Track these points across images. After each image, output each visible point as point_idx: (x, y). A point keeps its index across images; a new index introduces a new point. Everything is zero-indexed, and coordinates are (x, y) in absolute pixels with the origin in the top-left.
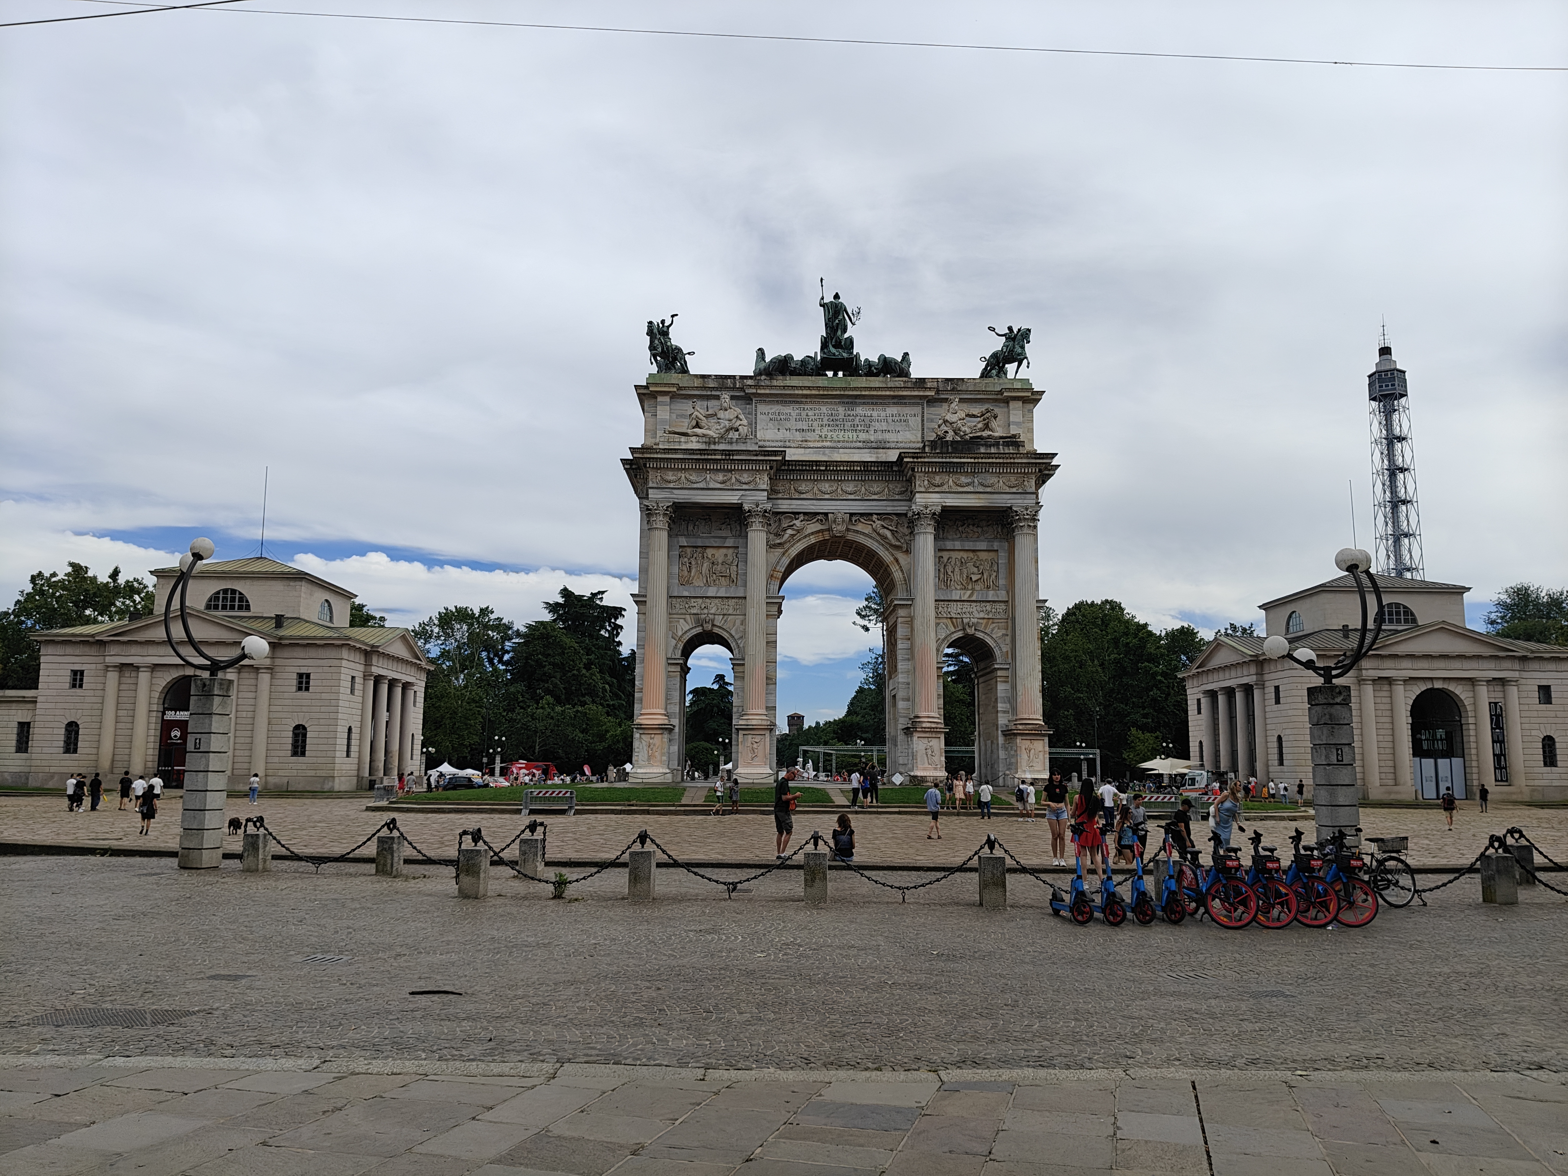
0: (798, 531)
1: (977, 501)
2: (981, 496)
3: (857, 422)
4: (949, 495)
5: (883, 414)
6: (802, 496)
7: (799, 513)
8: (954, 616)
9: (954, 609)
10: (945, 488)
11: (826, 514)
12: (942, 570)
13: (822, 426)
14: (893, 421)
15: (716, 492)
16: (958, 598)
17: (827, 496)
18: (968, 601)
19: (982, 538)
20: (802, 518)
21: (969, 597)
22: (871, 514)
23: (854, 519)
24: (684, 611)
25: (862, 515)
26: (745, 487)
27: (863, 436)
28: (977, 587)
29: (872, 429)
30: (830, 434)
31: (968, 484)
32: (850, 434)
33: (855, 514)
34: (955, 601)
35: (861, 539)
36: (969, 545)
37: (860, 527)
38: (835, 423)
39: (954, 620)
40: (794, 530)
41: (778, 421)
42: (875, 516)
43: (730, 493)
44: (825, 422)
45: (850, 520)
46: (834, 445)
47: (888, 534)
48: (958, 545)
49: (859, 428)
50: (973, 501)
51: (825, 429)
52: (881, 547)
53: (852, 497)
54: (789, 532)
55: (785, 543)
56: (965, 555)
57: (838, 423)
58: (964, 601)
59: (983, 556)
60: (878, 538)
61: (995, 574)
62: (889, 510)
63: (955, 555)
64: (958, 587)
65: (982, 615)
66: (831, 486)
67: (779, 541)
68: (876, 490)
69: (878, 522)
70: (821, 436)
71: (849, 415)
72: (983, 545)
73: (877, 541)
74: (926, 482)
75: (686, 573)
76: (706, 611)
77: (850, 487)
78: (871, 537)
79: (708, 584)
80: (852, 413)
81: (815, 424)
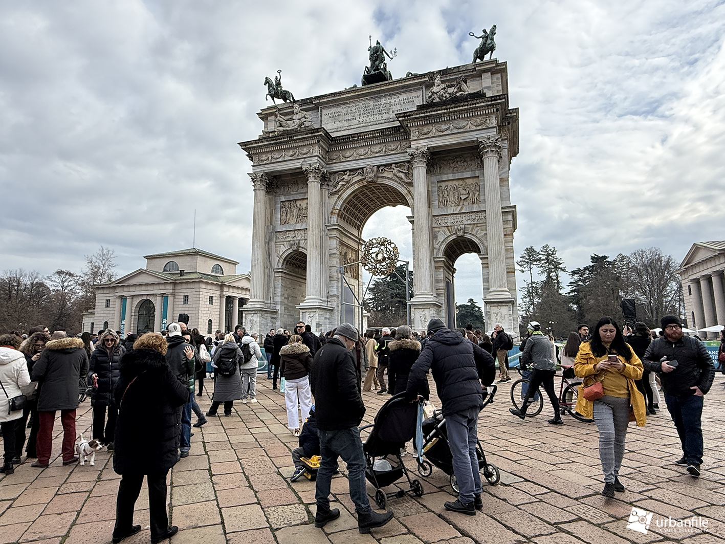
0: (348, 182)
1: (453, 140)
2: (456, 136)
4: (433, 139)
5: (397, 100)
6: (348, 159)
7: (346, 171)
8: (449, 225)
9: (450, 220)
10: (431, 135)
11: (362, 169)
12: (441, 195)
13: (360, 115)
14: (404, 103)
15: (289, 162)
16: (452, 213)
17: (363, 157)
18: (458, 214)
19: (467, 169)
20: (348, 174)
21: (460, 210)
22: (391, 164)
23: (380, 169)
24: (283, 240)
25: (385, 165)
26: (305, 156)
27: (385, 116)
28: (466, 203)
29: (391, 111)
30: (365, 119)
31: (447, 129)
32: (377, 117)
33: (381, 165)
34: (449, 214)
35: (387, 182)
36: (458, 176)
37: (385, 174)
38: (367, 111)
39: (450, 228)
40: (344, 181)
41: (334, 118)
42: (393, 165)
43: (296, 161)
44: (362, 112)
45: (378, 171)
46: (366, 124)
47: (402, 175)
48: (451, 177)
49: (383, 112)
51: (362, 116)
52: (399, 185)
53: (378, 155)
54: (341, 183)
55: (339, 190)
56: (456, 183)
57: (370, 111)
58: (456, 214)
59: (469, 181)
60: (397, 179)
61: (478, 193)
62: (402, 159)
63: (450, 184)
64: (453, 205)
65: (469, 222)
66: (365, 150)
67: (334, 190)
68: (393, 147)
69: (395, 169)
70: (359, 121)
71: (377, 105)
72: (468, 174)
73: (396, 181)
74: (417, 133)
75: (284, 217)
76: (295, 238)
77: (377, 149)
78: (392, 180)
79: (297, 222)
80: (377, 103)
81: (356, 114)
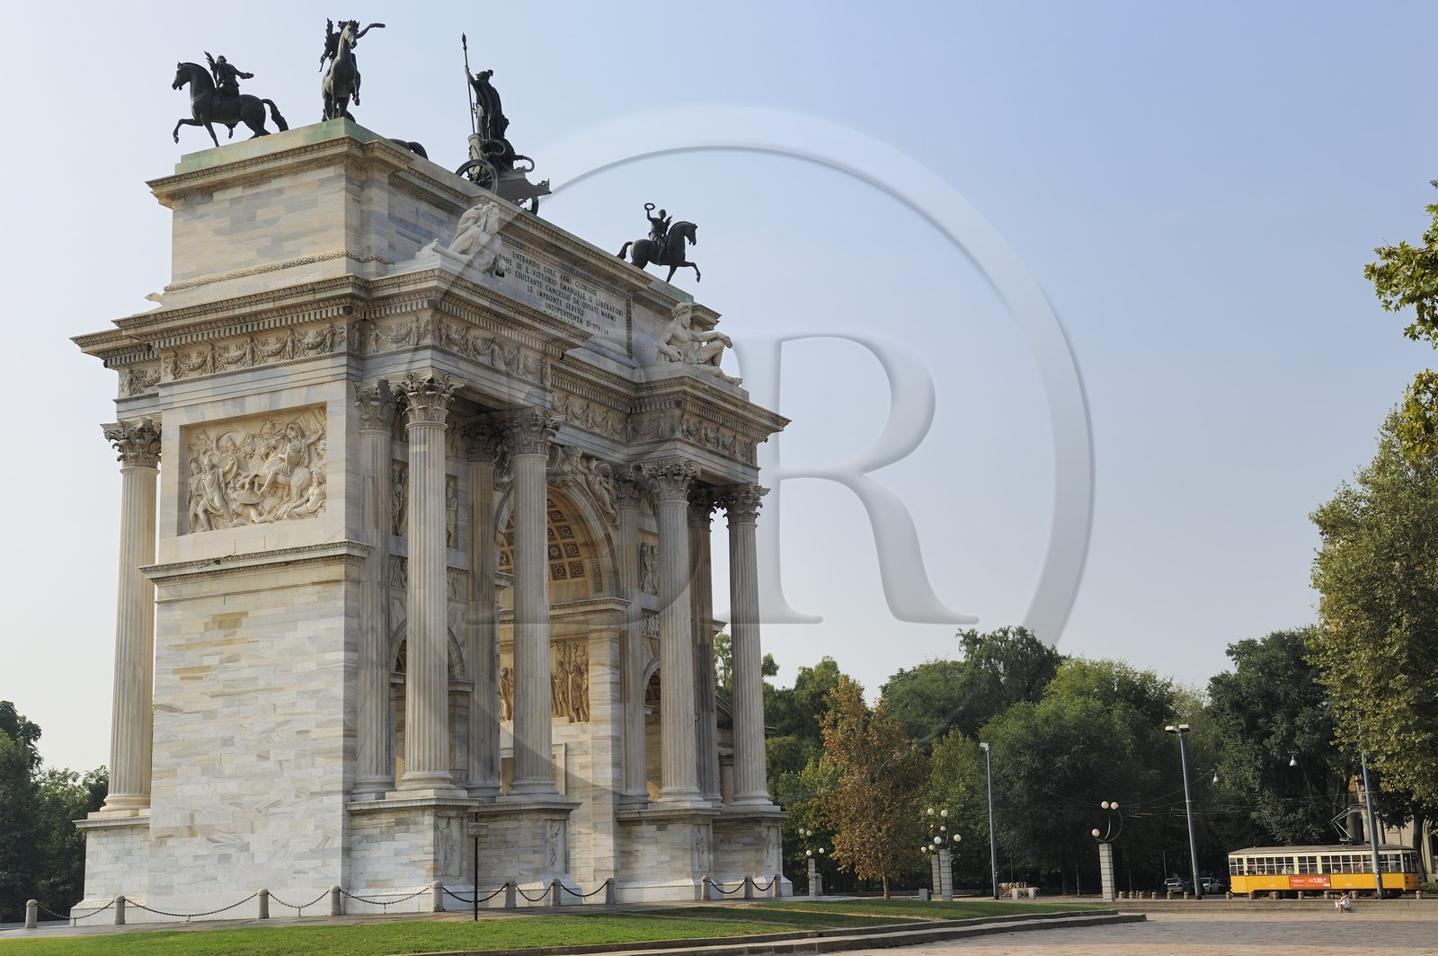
3: (571, 302)
15: (502, 380)
31: (714, 441)
50: (717, 467)
71: (565, 288)
